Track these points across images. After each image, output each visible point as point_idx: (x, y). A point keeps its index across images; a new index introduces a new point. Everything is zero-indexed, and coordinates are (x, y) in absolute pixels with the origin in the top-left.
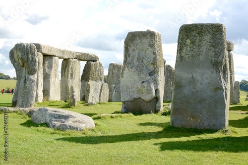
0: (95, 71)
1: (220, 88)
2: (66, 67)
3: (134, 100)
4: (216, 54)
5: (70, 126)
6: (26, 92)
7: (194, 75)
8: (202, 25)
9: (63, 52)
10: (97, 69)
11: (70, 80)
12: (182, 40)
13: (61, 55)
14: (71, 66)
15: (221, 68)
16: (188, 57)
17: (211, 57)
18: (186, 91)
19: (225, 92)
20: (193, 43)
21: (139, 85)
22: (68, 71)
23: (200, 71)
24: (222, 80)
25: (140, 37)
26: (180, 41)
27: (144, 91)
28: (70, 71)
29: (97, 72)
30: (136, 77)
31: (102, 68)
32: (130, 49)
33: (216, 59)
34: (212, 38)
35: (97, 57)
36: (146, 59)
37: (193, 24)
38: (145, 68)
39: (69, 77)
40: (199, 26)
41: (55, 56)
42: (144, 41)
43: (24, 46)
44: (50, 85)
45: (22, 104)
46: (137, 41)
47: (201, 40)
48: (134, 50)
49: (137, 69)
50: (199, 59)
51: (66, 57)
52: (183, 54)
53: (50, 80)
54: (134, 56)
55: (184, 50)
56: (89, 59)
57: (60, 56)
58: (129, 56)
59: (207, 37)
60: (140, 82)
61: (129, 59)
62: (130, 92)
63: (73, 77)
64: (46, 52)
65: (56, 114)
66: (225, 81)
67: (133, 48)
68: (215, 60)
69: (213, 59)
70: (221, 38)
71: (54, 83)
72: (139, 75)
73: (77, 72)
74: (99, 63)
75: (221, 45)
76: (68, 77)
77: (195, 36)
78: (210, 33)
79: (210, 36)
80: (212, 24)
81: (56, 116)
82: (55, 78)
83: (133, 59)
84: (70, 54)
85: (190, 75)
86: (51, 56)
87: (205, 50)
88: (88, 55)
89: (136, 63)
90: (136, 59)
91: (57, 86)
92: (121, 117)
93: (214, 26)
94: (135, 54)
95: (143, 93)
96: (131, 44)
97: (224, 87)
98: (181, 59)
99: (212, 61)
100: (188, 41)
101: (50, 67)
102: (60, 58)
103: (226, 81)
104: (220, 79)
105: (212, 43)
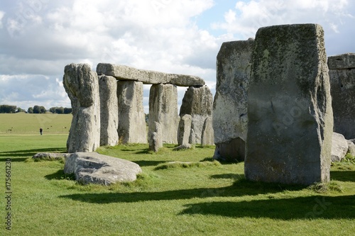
0: (199, 100)
1: (312, 122)
2: (155, 96)
3: (230, 142)
4: (305, 70)
5: (94, 179)
6: (78, 132)
7: (274, 103)
8: (285, 28)
9: (150, 74)
10: (203, 98)
11: (162, 114)
12: (257, 51)
13: (147, 79)
14: (162, 94)
15: (314, 91)
16: (264, 76)
17: (298, 74)
18: (264, 126)
19: (321, 127)
20: (272, 54)
21: (237, 119)
22: (158, 101)
23: (281, 97)
24: (316, 109)
25: (237, 49)
26: (255, 53)
27: (243, 128)
28: (161, 100)
29: (203, 103)
30: (232, 108)
31: (210, 95)
32: (225, 68)
33: (305, 77)
34: (300, 46)
35: (202, 81)
36: (247, 81)
37: (273, 27)
38: (244, 94)
39: (161, 109)
40: (281, 29)
41: (137, 81)
42: (244, 54)
43: (75, 67)
44: (129, 122)
45: (74, 148)
46: (235, 55)
47: (284, 50)
48: (230, 69)
49: (233, 97)
50: (281, 78)
51: (155, 82)
52: (258, 72)
53: (130, 114)
54: (230, 78)
55: (260, 66)
56: (189, 83)
57: (145, 81)
58: (224, 78)
59: (293, 46)
60: (238, 115)
61: (224, 82)
62: (224, 130)
63: (167, 110)
64: (122, 75)
65: (87, 162)
66: (322, 111)
67: (228, 65)
68: (303, 79)
69: (301, 77)
70: (312, 45)
71: (135, 119)
72: (236, 104)
73: (172, 102)
74: (206, 89)
75: (313, 56)
76: (158, 110)
77: (276, 44)
78: (297, 38)
79: (297, 43)
80: (300, 25)
81: (86, 164)
82: (138, 111)
83: (229, 82)
84: (160, 78)
85: (269, 103)
86: (131, 81)
87: (289, 64)
88: (188, 77)
89: (232, 87)
90: (232, 82)
91: (141, 123)
92: (198, 166)
93: (304, 28)
94: (230, 74)
95: (242, 131)
96: (226, 60)
97: (318, 120)
98: (256, 79)
99: (298, 80)
100: (266, 52)
101: (130, 96)
102: (144, 83)
103: (324, 111)
104: (312, 108)
105: (300, 54)
